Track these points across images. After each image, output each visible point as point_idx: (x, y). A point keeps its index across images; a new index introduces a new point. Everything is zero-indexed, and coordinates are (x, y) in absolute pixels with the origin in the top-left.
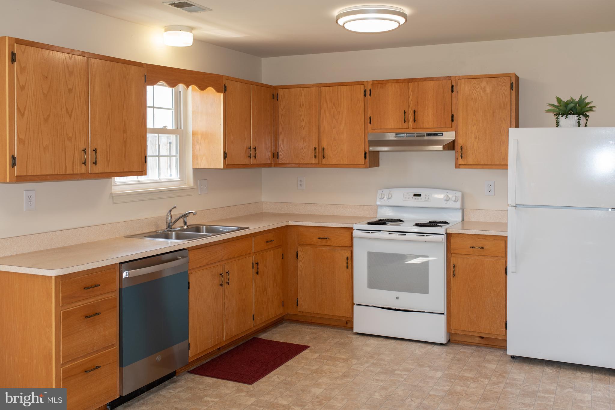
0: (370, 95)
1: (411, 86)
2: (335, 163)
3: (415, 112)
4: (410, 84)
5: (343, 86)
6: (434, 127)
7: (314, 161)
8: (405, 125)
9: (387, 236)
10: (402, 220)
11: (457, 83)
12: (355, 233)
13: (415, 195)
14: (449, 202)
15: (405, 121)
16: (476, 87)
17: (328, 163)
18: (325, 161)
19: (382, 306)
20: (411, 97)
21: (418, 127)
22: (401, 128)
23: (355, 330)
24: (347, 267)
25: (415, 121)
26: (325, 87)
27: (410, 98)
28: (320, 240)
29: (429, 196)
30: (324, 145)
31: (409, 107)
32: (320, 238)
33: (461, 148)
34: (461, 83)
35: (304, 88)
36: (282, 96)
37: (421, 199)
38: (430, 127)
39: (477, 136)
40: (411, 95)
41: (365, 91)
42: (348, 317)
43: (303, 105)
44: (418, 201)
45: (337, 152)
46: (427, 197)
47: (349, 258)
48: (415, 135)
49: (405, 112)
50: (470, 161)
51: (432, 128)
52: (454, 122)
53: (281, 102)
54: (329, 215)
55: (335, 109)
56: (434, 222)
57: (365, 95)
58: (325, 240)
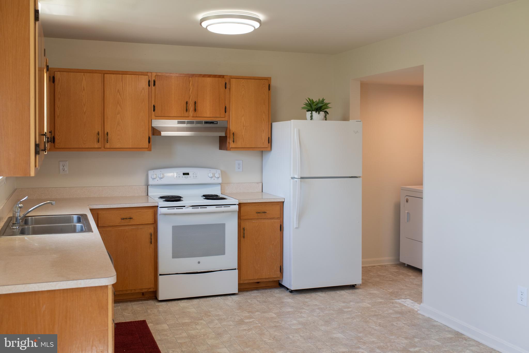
0: (154, 85)
1: (191, 80)
2: (119, 147)
3: (195, 103)
4: (190, 78)
5: (128, 75)
6: (211, 116)
7: (96, 146)
8: (186, 114)
9: (191, 210)
10: (181, 197)
11: (230, 81)
12: (161, 211)
13: (184, 174)
14: (213, 178)
15: (187, 110)
16: (244, 86)
17: (112, 147)
18: (108, 145)
19: (185, 272)
20: (191, 89)
21: (198, 116)
22: (183, 116)
23: (160, 298)
24: (151, 243)
25: (195, 110)
26: (109, 75)
27: (190, 91)
28: (123, 221)
29: (196, 174)
30: (108, 129)
31: (190, 98)
32: (123, 219)
33: (233, 134)
34: (233, 81)
35: (85, 73)
36: (59, 78)
37: (190, 177)
38: (208, 116)
39: (245, 125)
40: (191, 88)
41: (149, 82)
42: (150, 288)
43: (84, 90)
44: (187, 179)
45: (121, 137)
46: (195, 175)
47: (153, 234)
48: (204, 122)
49: (187, 103)
50: (239, 144)
51: (209, 117)
52: (226, 113)
53: (58, 85)
54: (97, 197)
55: (119, 96)
56: (207, 195)
57: (149, 85)
58: (128, 220)
